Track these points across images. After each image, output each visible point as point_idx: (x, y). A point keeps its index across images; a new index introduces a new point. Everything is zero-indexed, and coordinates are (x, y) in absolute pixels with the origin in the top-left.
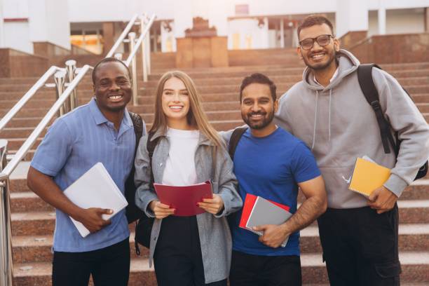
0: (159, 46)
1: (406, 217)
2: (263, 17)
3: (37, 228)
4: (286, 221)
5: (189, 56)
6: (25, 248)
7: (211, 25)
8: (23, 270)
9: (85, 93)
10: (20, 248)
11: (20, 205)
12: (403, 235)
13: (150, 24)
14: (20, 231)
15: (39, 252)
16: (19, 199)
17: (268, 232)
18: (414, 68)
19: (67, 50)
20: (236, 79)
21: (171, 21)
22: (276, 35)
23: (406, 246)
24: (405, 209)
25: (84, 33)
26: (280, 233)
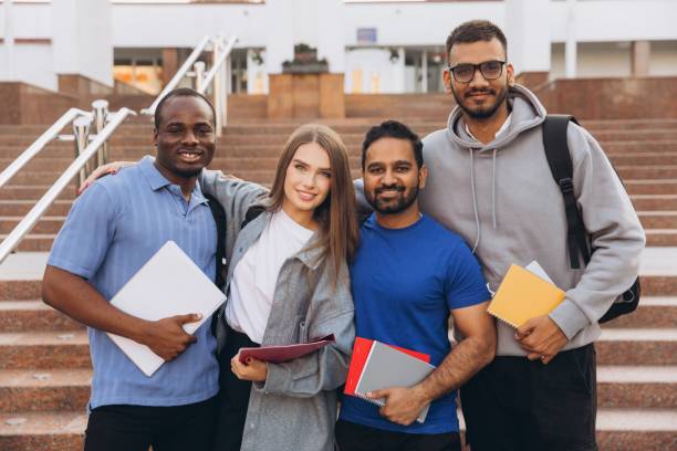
0: (244, 85)
1: (607, 354)
2: (398, 47)
3: (38, 358)
4: (422, 381)
5: (287, 100)
6: (16, 389)
7: (320, 57)
8: (10, 425)
9: (127, 151)
10: (9, 389)
11: (14, 321)
12: (602, 384)
13: (227, 50)
14: (11, 362)
15: (38, 397)
16: (12, 311)
17: (392, 400)
18: (618, 127)
19: (108, 88)
20: (354, 136)
21: (262, 49)
22: (417, 73)
23: (607, 400)
24: (606, 342)
25: (134, 63)
26: (412, 402)
